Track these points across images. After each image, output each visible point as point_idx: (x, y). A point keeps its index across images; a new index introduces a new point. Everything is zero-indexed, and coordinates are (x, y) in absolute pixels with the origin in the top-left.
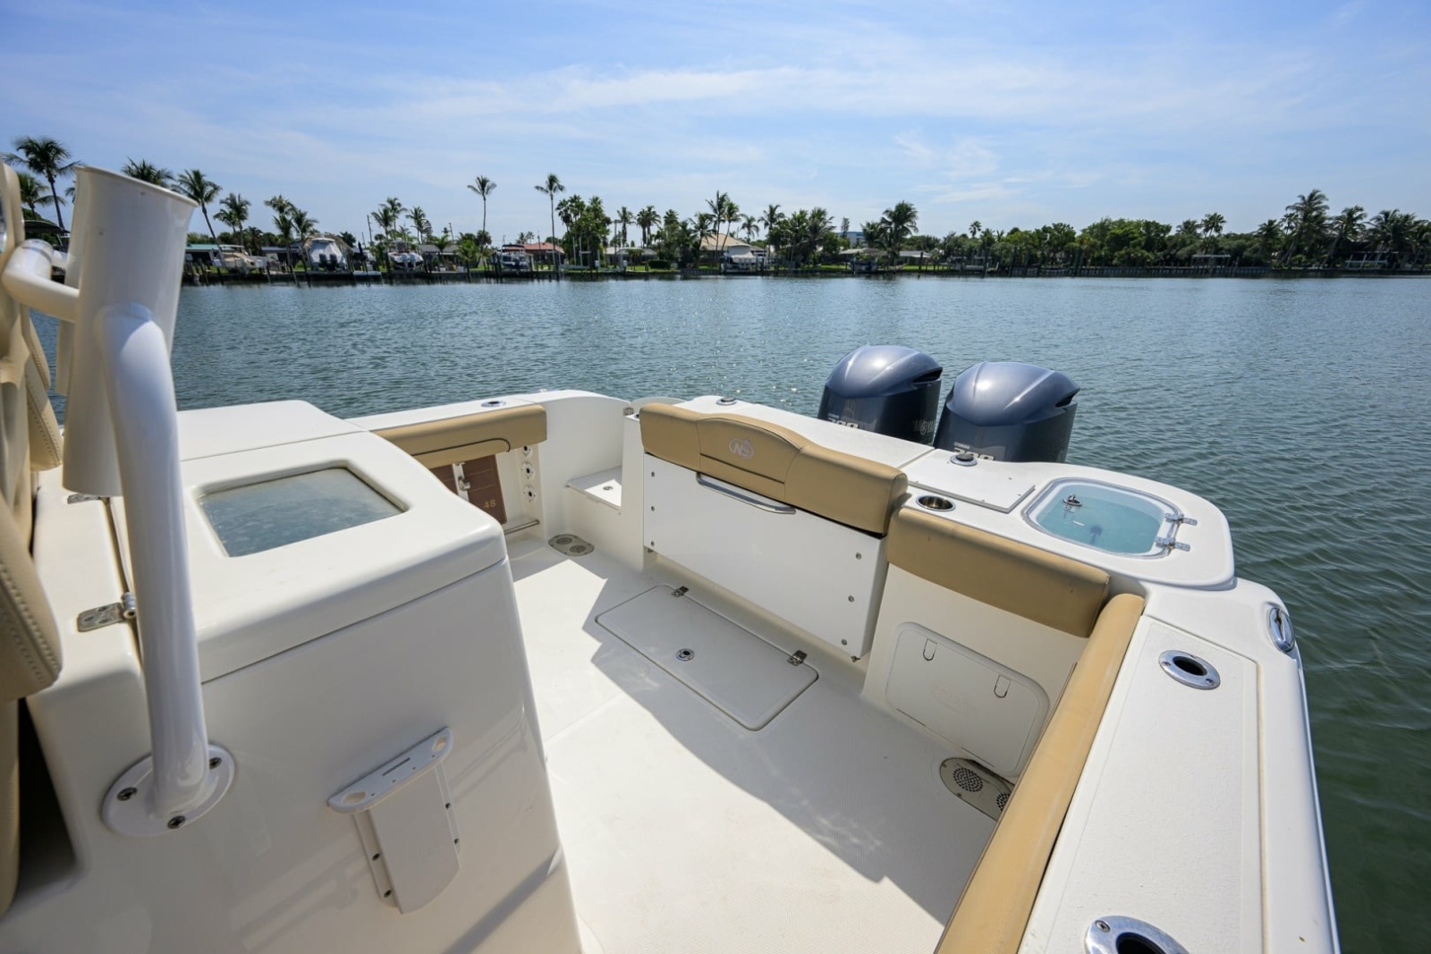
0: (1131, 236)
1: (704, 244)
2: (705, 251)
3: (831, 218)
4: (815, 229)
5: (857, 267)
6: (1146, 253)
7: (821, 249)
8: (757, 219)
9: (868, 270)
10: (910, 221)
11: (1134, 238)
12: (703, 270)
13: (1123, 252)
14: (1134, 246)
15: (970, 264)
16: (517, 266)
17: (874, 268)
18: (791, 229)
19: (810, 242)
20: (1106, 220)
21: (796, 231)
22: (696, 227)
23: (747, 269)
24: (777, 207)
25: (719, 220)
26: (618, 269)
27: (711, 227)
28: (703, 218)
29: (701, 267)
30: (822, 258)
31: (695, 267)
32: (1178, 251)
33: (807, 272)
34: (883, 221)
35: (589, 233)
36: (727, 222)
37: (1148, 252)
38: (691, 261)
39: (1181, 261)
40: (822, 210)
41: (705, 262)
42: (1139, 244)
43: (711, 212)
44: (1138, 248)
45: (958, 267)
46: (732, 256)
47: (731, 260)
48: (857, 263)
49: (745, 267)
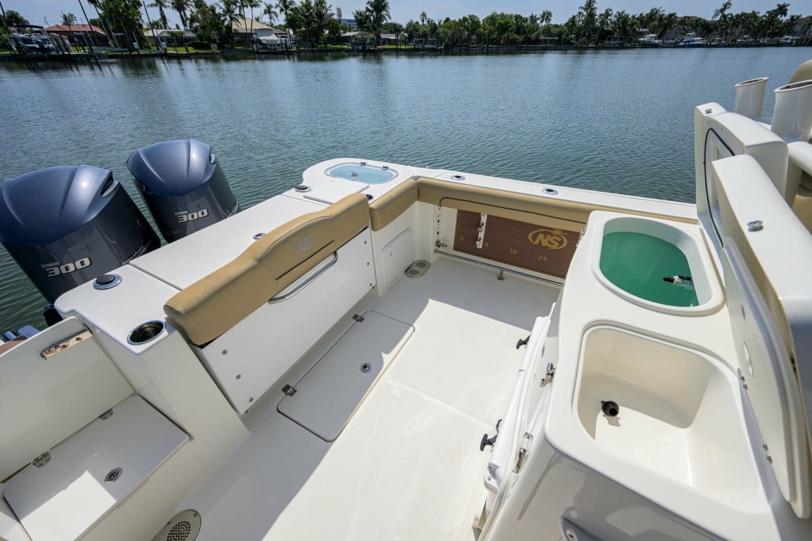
0: (508, 24)
1: (234, 27)
2: (237, 33)
3: (330, 6)
4: (320, 15)
5: (356, 47)
6: (517, 37)
7: (327, 32)
8: (274, 6)
10: (385, 10)
11: (510, 26)
13: (506, 35)
14: (511, 32)
15: (427, 44)
16: (42, 49)
17: (367, 47)
18: (302, 15)
19: (318, 26)
20: (494, 13)
21: (306, 17)
22: (223, 11)
23: (275, 49)
25: (244, 6)
26: (161, 51)
29: (238, 48)
30: (329, 40)
31: (232, 47)
32: (531, 34)
34: (368, 10)
35: (120, 15)
36: (249, 7)
37: (518, 35)
38: (228, 43)
39: (533, 41)
41: (239, 43)
42: (513, 30)
44: (513, 32)
45: (420, 47)
46: (261, 38)
47: (260, 42)
48: (356, 44)
49: (273, 47)
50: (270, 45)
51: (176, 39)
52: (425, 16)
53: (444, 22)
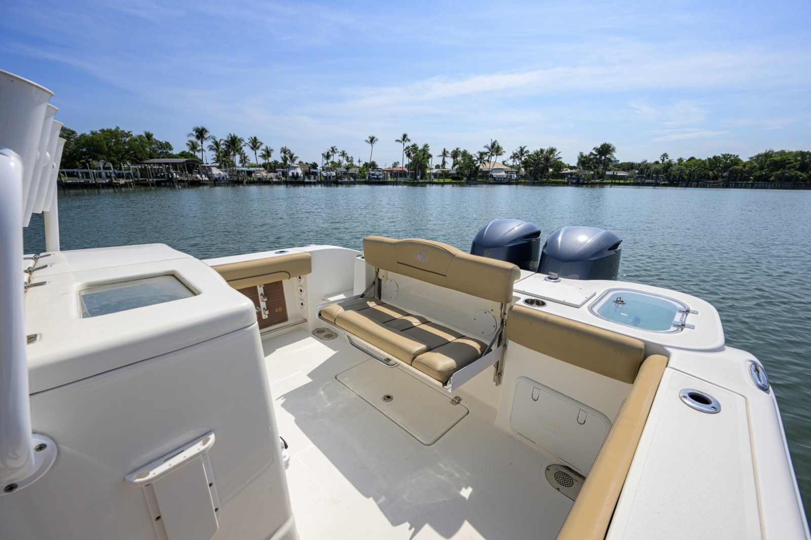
0: (787, 161)
1: (481, 167)
2: (481, 171)
3: (559, 153)
4: (547, 159)
5: (571, 180)
6: (800, 173)
7: (551, 170)
9: (577, 181)
10: (610, 154)
11: (790, 163)
12: (479, 181)
13: (779, 172)
14: (789, 168)
15: (649, 179)
17: (581, 181)
18: (533, 159)
19: (544, 166)
20: (770, 151)
21: (535, 160)
22: (478, 158)
24: (524, 147)
25: (492, 155)
27: (486, 158)
28: (482, 154)
29: (479, 180)
30: (551, 176)
31: (475, 179)
33: (540, 183)
34: (592, 154)
35: (419, 162)
36: (495, 156)
37: (802, 172)
38: (474, 176)
40: (554, 148)
41: (482, 177)
42: (794, 167)
43: (486, 150)
44: (792, 170)
45: (639, 181)
46: (493, 174)
47: (492, 176)
48: (571, 178)
49: (500, 180)
50: (498, 178)
51: (445, 175)
52: (666, 156)
53: (687, 161)
